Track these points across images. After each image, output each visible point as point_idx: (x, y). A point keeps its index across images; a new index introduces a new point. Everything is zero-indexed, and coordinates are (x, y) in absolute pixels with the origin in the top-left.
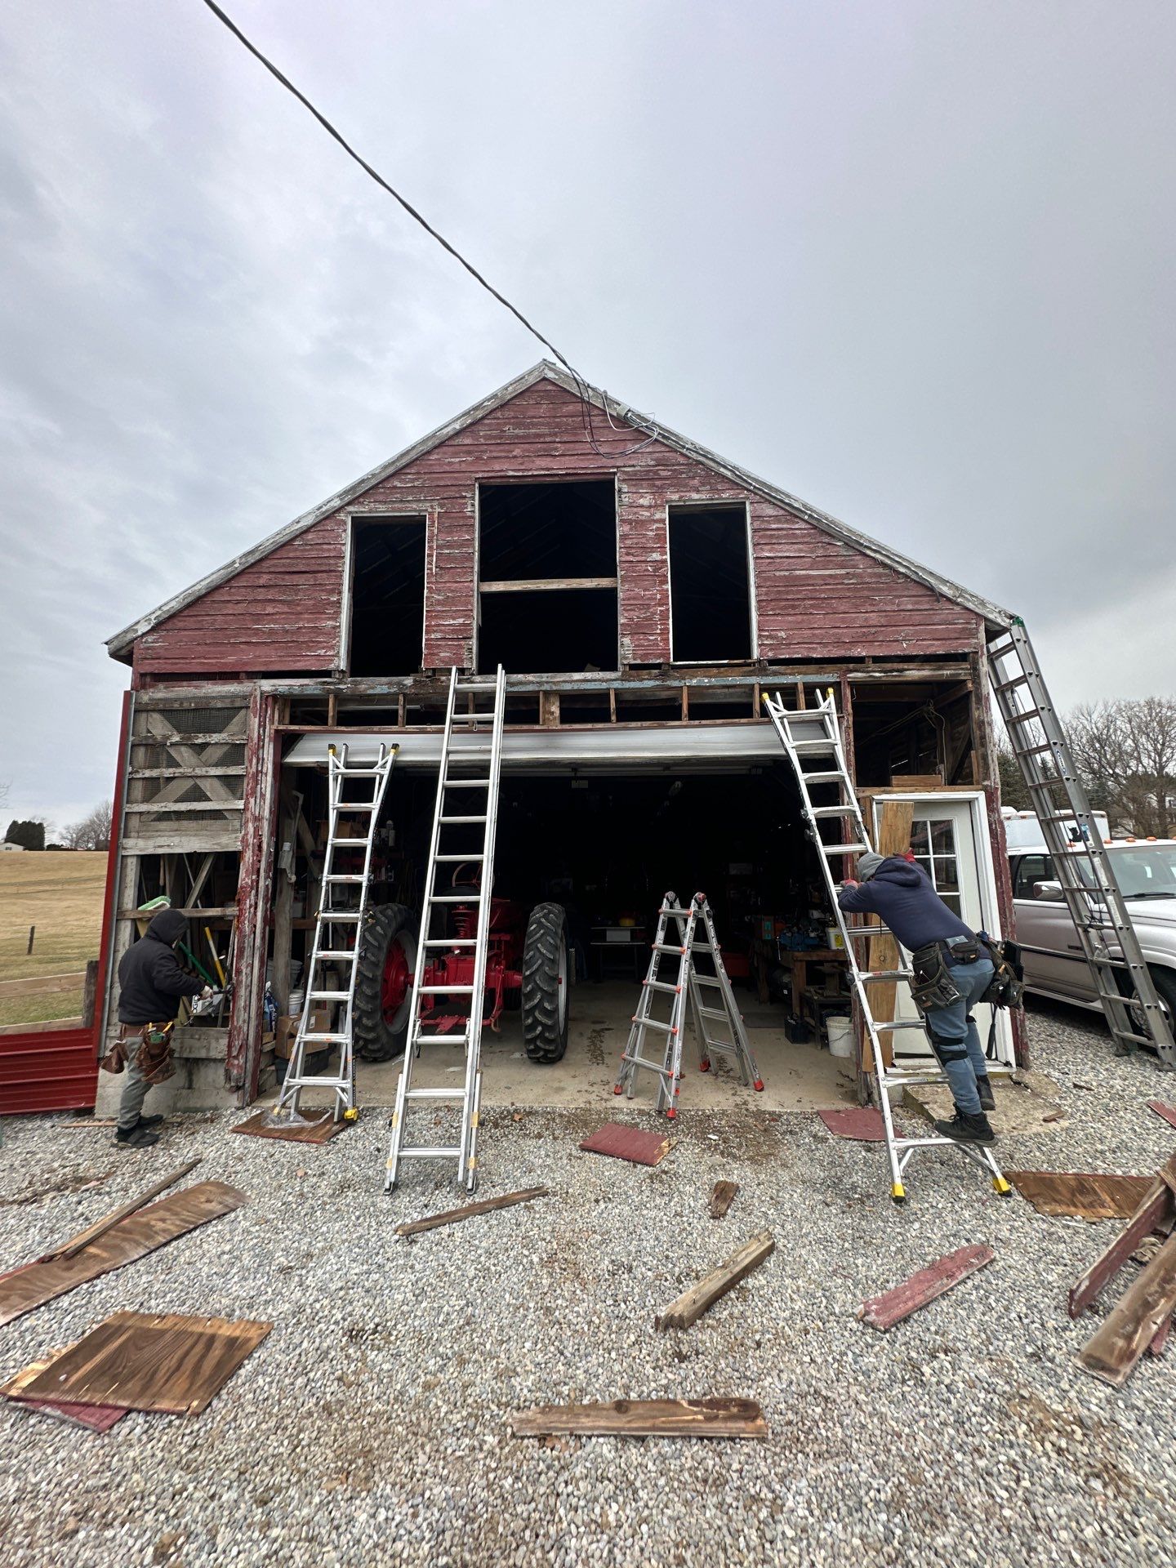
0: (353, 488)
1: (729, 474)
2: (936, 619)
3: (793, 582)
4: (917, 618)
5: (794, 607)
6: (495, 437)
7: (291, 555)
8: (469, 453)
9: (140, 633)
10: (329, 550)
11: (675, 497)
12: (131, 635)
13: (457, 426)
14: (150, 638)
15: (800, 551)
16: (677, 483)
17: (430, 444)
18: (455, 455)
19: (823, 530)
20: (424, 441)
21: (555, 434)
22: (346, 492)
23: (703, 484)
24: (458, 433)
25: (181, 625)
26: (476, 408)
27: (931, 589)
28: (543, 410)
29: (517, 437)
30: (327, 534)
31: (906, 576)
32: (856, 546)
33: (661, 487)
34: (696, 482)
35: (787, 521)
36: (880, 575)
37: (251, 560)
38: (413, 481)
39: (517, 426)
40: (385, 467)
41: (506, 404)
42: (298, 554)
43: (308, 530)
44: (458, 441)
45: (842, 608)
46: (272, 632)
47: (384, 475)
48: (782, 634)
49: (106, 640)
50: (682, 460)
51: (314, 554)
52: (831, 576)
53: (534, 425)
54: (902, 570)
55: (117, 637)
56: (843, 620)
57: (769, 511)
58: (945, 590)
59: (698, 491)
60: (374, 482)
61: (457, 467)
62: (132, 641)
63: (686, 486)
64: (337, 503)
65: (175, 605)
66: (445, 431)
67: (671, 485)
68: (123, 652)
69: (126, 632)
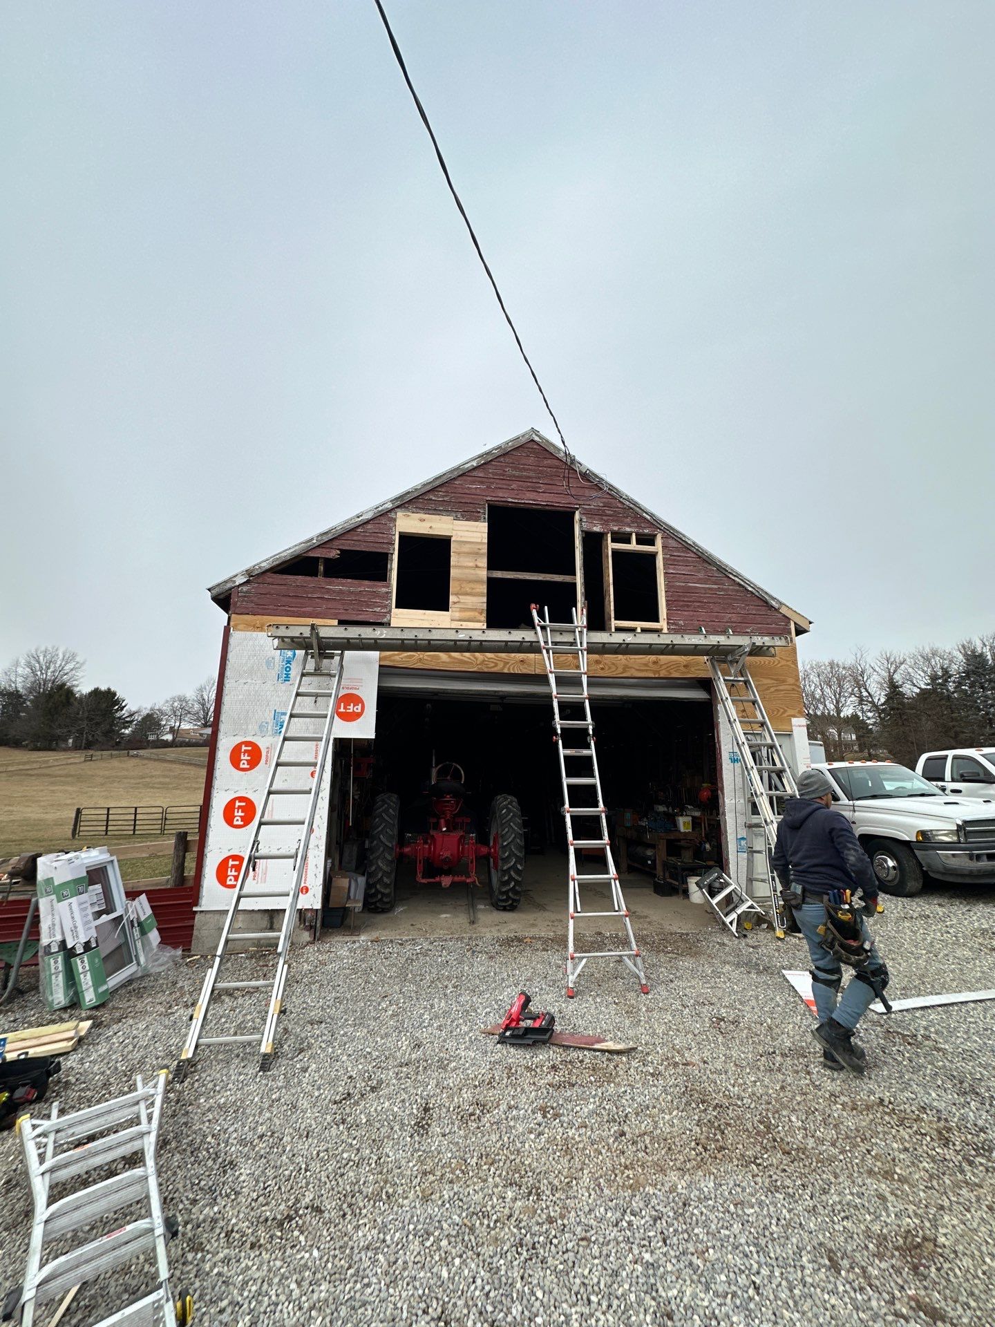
0: (401, 497)
1: (649, 517)
2: (769, 621)
3: (689, 590)
4: (759, 619)
5: (688, 606)
6: (501, 475)
7: (355, 538)
8: (482, 483)
9: (237, 584)
10: (383, 538)
11: (616, 528)
12: (229, 585)
13: (475, 464)
14: (245, 588)
15: (691, 571)
16: (616, 518)
17: (456, 474)
18: (473, 483)
19: (704, 559)
20: (452, 471)
21: (539, 478)
22: (397, 499)
23: (633, 522)
24: (475, 469)
26: (487, 453)
27: (766, 602)
28: (531, 460)
29: (514, 476)
30: (381, 526)
31: (752, 592)
32: (723, 571)
33: (607, 521)
34: (628, 520)
35: (683, 552)
36: (737, 591)
37: (326, 539)
38: (443, 496)
39: (515, 469)
40: (425, 485)
41: (507, 453)
42: (360, 538)
43: (368, 522)
44: (475, 473)
45: (716, 609)
46: (341, 592)
47: (423, 491)
48: (681, 622)
50: (620, 505)
51: (371, 539)
52: (709, 589)
53: (525, 470)
54: (750, 589)
55: (218, 585)
56: (717, 617)
57: (672, 543)
58: (774, 603)
59: (630, 527)
60: (416, 494)
61: (474, 491)
62: (230, 589)
63: (622, 522)
64: (389, 506)
65: (266, 565)
66: (466, 466)
67: (613, 521)
69: (226, 582)
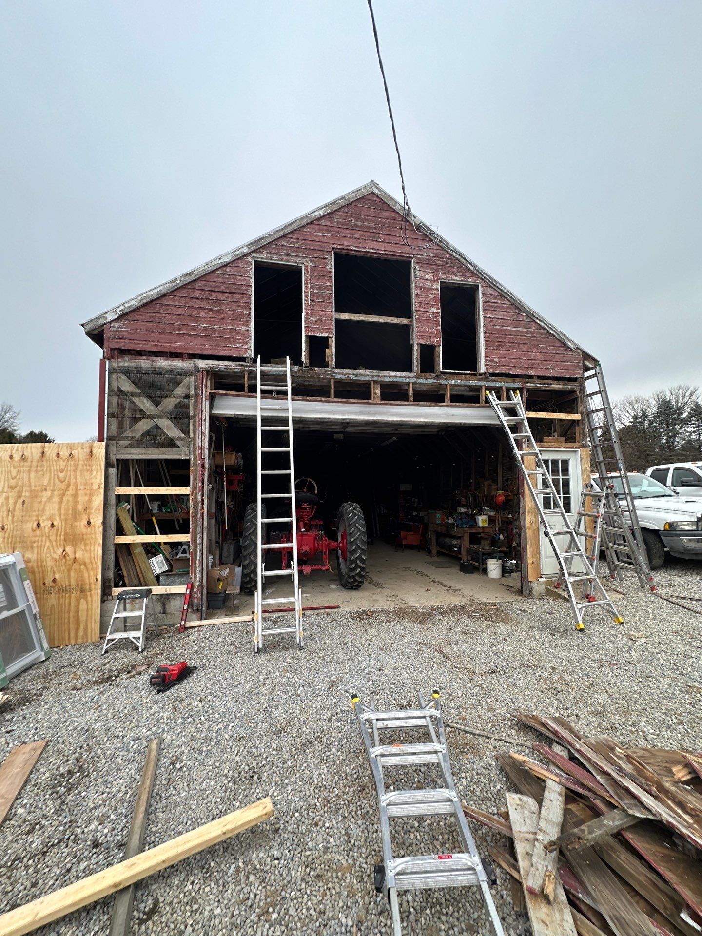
0: (256, 242)
1: (472, 268)
2: (565, 359)
3: (502, 332)
4: (557, 358)
5: (502, 346)
6: (343, 224)
7: (216, 280)
8: (328, 231)
9: (109, 320)
10: (241, 280)
11: (444, 277)
12: (101, 321)
13: (321, 213)
14: (116, 325)
15: (505, 316)
16: (445, 268)
17: (305, 221)
18: (320, 231)
19: (516, 306)
20: (301, 219)
21: (379, 229)
22: (252, 244)
23: (458, 272)
24: (322, 218)
25: (139, 317)
26: (333, 203)
27: (565, 344)
28: (372, 212)
29: (356, 226)
30: (240, 270)
31: (553, 335)
32: (531, 316)
33: (437, 270)
34: (455, 270)
35: (499, 299)
36: (541, 334)
37: (189, 279)
38: (294, 243)
39: (357, 219)
40: (277, 231)
41: (350, 204)
42: (221, 280)
43: (226, 265)
44: (321, 222)
45: (524, 349)
46: (205, 329)
47: (276, 236)
48: (496, 360)
49: (82, 322)
50: (448, 256)
51: (231, 281)
52: (519, 331)
53: (367, 221)
54: (552, 332)
55: (91, 321)
56: (524, 355)
57: (491, 291)
58: (570, 344)
59: (456, 276)
60: (269, 240)
61: (321, 238)
62: (103, 325)
63: (449, 271)
64: (246, 250)
65: (134, 304)
66: (314, 215)
67: (442, 270)
68: (96, 332)
69: (98, 318)
